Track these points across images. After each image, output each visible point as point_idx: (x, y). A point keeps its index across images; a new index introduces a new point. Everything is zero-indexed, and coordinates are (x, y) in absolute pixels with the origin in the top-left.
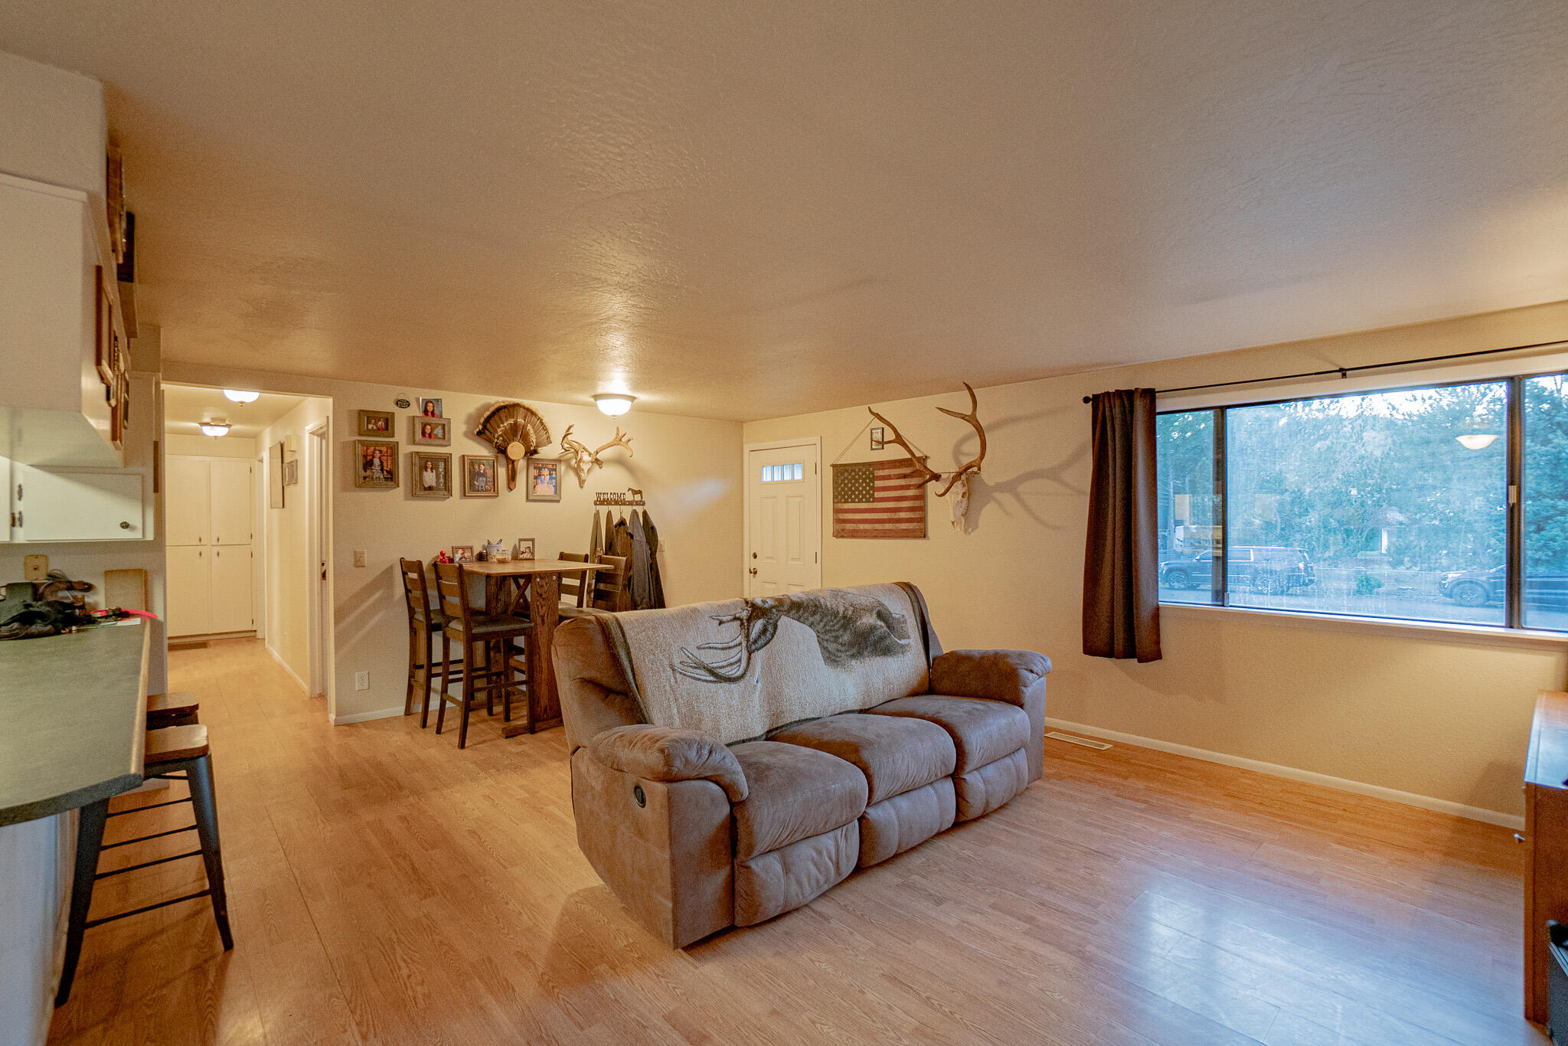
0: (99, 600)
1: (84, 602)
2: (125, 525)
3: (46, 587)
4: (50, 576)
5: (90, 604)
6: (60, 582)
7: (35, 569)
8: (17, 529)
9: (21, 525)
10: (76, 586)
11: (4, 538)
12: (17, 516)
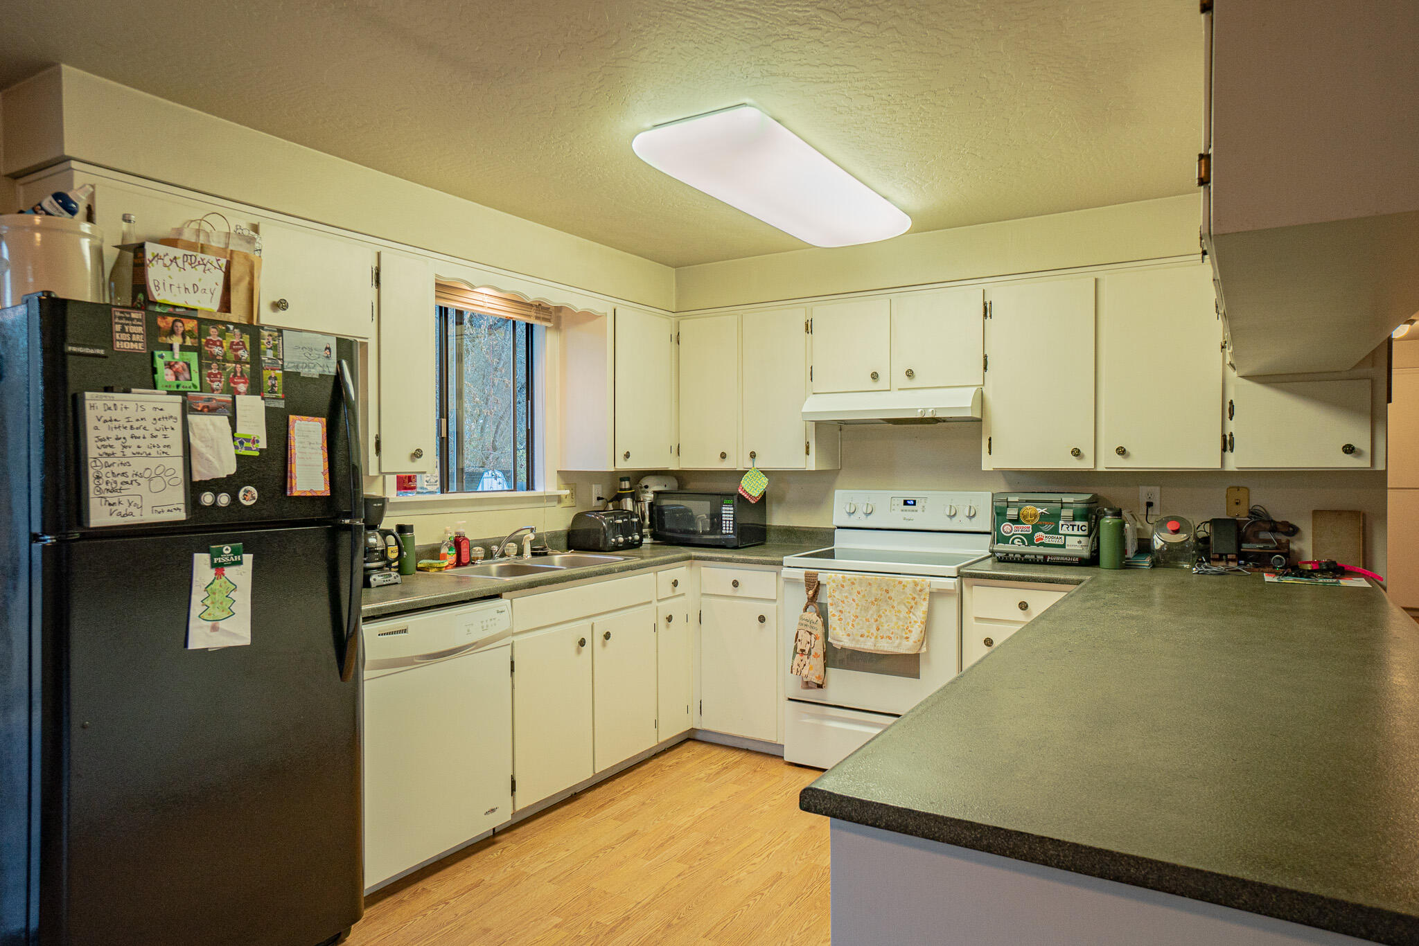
0: (1305, 547)
1: (1289, 549)
2: (1349, 449)
3: (1249, 526)
4: (1253, 513)
5: (1294, 551)
6: (1264, 521)
7: (1237, 503)
8: (1228, 453)
9: (1232, 450)
10: (1279, 526)
11: (1215, 464)
12: (1228, 438)
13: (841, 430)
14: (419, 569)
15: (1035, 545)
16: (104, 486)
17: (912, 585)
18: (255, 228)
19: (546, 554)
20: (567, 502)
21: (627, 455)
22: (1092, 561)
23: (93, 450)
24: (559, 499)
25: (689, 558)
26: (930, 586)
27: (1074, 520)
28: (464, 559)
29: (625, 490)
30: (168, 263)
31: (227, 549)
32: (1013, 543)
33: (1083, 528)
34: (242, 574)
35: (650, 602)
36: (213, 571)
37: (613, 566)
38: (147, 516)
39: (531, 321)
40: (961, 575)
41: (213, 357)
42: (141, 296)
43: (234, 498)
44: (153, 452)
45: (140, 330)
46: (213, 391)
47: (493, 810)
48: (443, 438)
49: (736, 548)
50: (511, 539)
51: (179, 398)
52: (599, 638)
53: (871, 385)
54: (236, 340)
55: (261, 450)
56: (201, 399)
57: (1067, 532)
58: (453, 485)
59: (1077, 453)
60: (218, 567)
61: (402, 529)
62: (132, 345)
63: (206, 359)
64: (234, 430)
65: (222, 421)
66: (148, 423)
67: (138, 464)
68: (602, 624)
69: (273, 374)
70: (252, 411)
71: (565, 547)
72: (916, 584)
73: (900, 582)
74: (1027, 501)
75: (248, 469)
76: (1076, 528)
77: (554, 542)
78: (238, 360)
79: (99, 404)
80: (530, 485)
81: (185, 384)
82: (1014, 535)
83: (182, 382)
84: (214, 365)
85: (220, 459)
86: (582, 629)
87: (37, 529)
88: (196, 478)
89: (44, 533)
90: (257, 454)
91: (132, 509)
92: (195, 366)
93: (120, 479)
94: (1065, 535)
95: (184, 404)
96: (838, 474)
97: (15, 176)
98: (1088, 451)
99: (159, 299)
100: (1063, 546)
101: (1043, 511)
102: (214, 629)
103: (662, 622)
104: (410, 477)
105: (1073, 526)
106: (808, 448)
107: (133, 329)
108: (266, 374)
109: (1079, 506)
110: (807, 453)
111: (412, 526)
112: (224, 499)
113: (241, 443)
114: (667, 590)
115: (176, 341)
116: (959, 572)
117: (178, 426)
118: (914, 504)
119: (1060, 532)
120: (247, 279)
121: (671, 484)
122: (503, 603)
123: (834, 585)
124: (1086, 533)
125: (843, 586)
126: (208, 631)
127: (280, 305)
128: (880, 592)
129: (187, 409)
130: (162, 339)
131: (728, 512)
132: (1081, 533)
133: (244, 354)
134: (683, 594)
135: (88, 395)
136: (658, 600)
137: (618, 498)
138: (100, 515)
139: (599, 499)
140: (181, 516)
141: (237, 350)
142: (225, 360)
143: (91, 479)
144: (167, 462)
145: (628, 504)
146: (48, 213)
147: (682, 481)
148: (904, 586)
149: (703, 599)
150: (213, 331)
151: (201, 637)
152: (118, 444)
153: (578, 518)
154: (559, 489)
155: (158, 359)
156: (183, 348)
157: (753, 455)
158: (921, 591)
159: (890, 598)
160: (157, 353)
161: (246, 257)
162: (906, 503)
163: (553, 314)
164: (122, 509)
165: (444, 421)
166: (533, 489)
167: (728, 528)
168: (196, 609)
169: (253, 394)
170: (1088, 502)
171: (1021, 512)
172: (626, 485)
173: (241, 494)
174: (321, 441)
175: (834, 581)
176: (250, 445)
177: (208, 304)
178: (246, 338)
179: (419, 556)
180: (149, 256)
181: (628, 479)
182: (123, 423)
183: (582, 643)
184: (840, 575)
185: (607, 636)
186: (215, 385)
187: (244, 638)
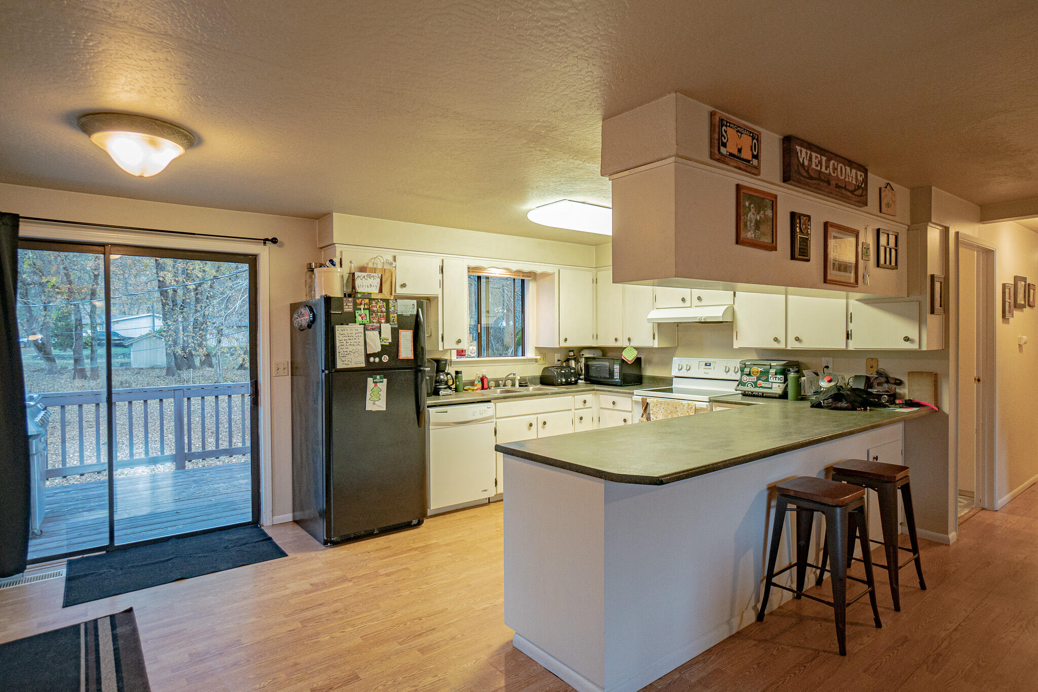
0: (905, 392)
1: (894, 392)
2: (907, 339)
3: (875, 379)
4: (879, 373)
5: (897, 394)
6: (883, 377)
7: (871, 367)
8: (850, 340)
9: (854, 338)
10: (893, 381)
11: (843, 347)
12: (850, 333)
13: (678, 326)
14: (465, 390)
15: (758, 387)
16: (341, 355)
17: (687, 405)
18: (395, 258)
19: (527, 386)
20: (541, 362)
21: (566, 340)
22: (784, 396)
23: (338, 344)
24: (536, 360)
25: (594, 390)
26: (695, 406)
27: (776, 374)
28: (485, 386)
29: (571, 356)
30: (362, 278)
31: (378, 377)
32: (747, 386)
33: (781, 379)
34: (383, 385)
35: (571, 410)
36: (374, 384)
37: (547, 392)
38: (353, 365)
39: (523, 278)
40: (711, 401)
41: (374, 311)
42: (354, 290)
43: (381, 359)
44: (355, 344)
45: (351, 304)
46: (374, 323)
47: (485, 491)
48: (479, 333)
49: (621, 386)
50: (507, 379)
51: (363, 326)
52: (540, 424)
53: (681, 304)
54: (381, 305)
55: (389, 343)
56: (369, 325)
57: (773, 381)
58: (484, 353)
59: (776, 340)
60: (375, 383)
61: (457, 373)
62: (349, 309)
63: (371, 312)
64: (380, 336)
65: (377, 333)
66: (353, 335)
67: (351, 348)
68: (542, 418)
69: (393, 315)
70: (386, 329)
71: (539, 383)
72: (689, 405)
73: (682, 404)
74: (754, 365)
75: (385, 349)
76: (777, 379)
77: (533, 381)
78: (382, 312)
79: (340, 329)
80: (523, 354)
81: (365, 321)
82: (748, 382)
83: (364, 321)
84: (374, 314)
85: (375, 346)
86: (532, 419)
87: (323, 369)
88: (368, 353)
89: (325, 370)
90: (388, 344)
91: (349, 363)
92: (368, 315)
93: (345, 353)
94: (772, 382)
95: (364, 328)
96: (676, 349)
97: (321, 248)
98: (782, 338)
99: (359, 291)
100: (771, 388)
101: (761, 370)
102: (374, 404)
103: (577, 420)
104: (462, 351)
105: (776, 378)
106: (654, 336)
107: (349, 304)
108: (391, 316)
109: (779, 367)
110: (654, 338)
111: (461, 372)
112: (377, 360)
113: (383, 340)
114: (581, 405)
115: (362, 307)
116: (709, 399)
117: (363, 335)
118: (710, 365)
119: (770, 381)
120: (390, 278)
121: (598, 354)
122: (491, 404)
123: (653, 404)
124: (783, 381)
125: (657, 405)
126: (372, 404)
127: (403, 286)
128: (673, 408)
129: (365, 329)
130: (358, 307)
131: (617, 368)
132: (780, 381)
133: (384, 310)
134: (591, 407)
135: (336, 326)
136: (575, 409)
137: (568, 360)
138: (340, 365)
139: (558, 360)
140: (364, 365)
141: (381, 308)
142: (377, 312)
143: (337, 353)
144: (359, 347)
145: (573, 363)
146: (328, 267)
147: (604, 351)
148: (684, 405)
149: (601, 410)
150: (374, 302)
151: (370, 406)
152: (345, 342)
153: (545, 369)
154: (536, 356)
155: (356, 313)
156: (364, 309)
157: (629, 340)
158: (691, 408)
159: (677, 411)
160: (356, 311)
161: (390, 270)
162: (706, 365)
163: (533, 275)
164: (346, 362)
165: (479, 325)
166: (524, 356)
167: (617, 376)
168: (368, 397)
169: (387, 323)
170: (784, 365)
171: (751, 370)
172: (572, 354)
173: (383, 358)
174: (410, 339)
175: (653, 403)
176: (386, 341)
177: (374, 290)
178: (385, 304)
179: (465, 384)
180: (356, 277)
181: (573, 351)
182: (346, 335)
183: (531, 425)
184: (656, 399)
185: (545, 423)
186: (374, 321)
187: (383, 408)
